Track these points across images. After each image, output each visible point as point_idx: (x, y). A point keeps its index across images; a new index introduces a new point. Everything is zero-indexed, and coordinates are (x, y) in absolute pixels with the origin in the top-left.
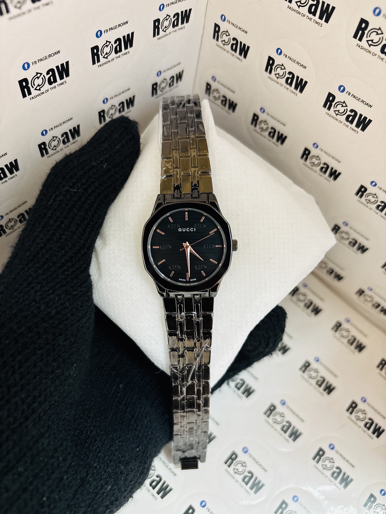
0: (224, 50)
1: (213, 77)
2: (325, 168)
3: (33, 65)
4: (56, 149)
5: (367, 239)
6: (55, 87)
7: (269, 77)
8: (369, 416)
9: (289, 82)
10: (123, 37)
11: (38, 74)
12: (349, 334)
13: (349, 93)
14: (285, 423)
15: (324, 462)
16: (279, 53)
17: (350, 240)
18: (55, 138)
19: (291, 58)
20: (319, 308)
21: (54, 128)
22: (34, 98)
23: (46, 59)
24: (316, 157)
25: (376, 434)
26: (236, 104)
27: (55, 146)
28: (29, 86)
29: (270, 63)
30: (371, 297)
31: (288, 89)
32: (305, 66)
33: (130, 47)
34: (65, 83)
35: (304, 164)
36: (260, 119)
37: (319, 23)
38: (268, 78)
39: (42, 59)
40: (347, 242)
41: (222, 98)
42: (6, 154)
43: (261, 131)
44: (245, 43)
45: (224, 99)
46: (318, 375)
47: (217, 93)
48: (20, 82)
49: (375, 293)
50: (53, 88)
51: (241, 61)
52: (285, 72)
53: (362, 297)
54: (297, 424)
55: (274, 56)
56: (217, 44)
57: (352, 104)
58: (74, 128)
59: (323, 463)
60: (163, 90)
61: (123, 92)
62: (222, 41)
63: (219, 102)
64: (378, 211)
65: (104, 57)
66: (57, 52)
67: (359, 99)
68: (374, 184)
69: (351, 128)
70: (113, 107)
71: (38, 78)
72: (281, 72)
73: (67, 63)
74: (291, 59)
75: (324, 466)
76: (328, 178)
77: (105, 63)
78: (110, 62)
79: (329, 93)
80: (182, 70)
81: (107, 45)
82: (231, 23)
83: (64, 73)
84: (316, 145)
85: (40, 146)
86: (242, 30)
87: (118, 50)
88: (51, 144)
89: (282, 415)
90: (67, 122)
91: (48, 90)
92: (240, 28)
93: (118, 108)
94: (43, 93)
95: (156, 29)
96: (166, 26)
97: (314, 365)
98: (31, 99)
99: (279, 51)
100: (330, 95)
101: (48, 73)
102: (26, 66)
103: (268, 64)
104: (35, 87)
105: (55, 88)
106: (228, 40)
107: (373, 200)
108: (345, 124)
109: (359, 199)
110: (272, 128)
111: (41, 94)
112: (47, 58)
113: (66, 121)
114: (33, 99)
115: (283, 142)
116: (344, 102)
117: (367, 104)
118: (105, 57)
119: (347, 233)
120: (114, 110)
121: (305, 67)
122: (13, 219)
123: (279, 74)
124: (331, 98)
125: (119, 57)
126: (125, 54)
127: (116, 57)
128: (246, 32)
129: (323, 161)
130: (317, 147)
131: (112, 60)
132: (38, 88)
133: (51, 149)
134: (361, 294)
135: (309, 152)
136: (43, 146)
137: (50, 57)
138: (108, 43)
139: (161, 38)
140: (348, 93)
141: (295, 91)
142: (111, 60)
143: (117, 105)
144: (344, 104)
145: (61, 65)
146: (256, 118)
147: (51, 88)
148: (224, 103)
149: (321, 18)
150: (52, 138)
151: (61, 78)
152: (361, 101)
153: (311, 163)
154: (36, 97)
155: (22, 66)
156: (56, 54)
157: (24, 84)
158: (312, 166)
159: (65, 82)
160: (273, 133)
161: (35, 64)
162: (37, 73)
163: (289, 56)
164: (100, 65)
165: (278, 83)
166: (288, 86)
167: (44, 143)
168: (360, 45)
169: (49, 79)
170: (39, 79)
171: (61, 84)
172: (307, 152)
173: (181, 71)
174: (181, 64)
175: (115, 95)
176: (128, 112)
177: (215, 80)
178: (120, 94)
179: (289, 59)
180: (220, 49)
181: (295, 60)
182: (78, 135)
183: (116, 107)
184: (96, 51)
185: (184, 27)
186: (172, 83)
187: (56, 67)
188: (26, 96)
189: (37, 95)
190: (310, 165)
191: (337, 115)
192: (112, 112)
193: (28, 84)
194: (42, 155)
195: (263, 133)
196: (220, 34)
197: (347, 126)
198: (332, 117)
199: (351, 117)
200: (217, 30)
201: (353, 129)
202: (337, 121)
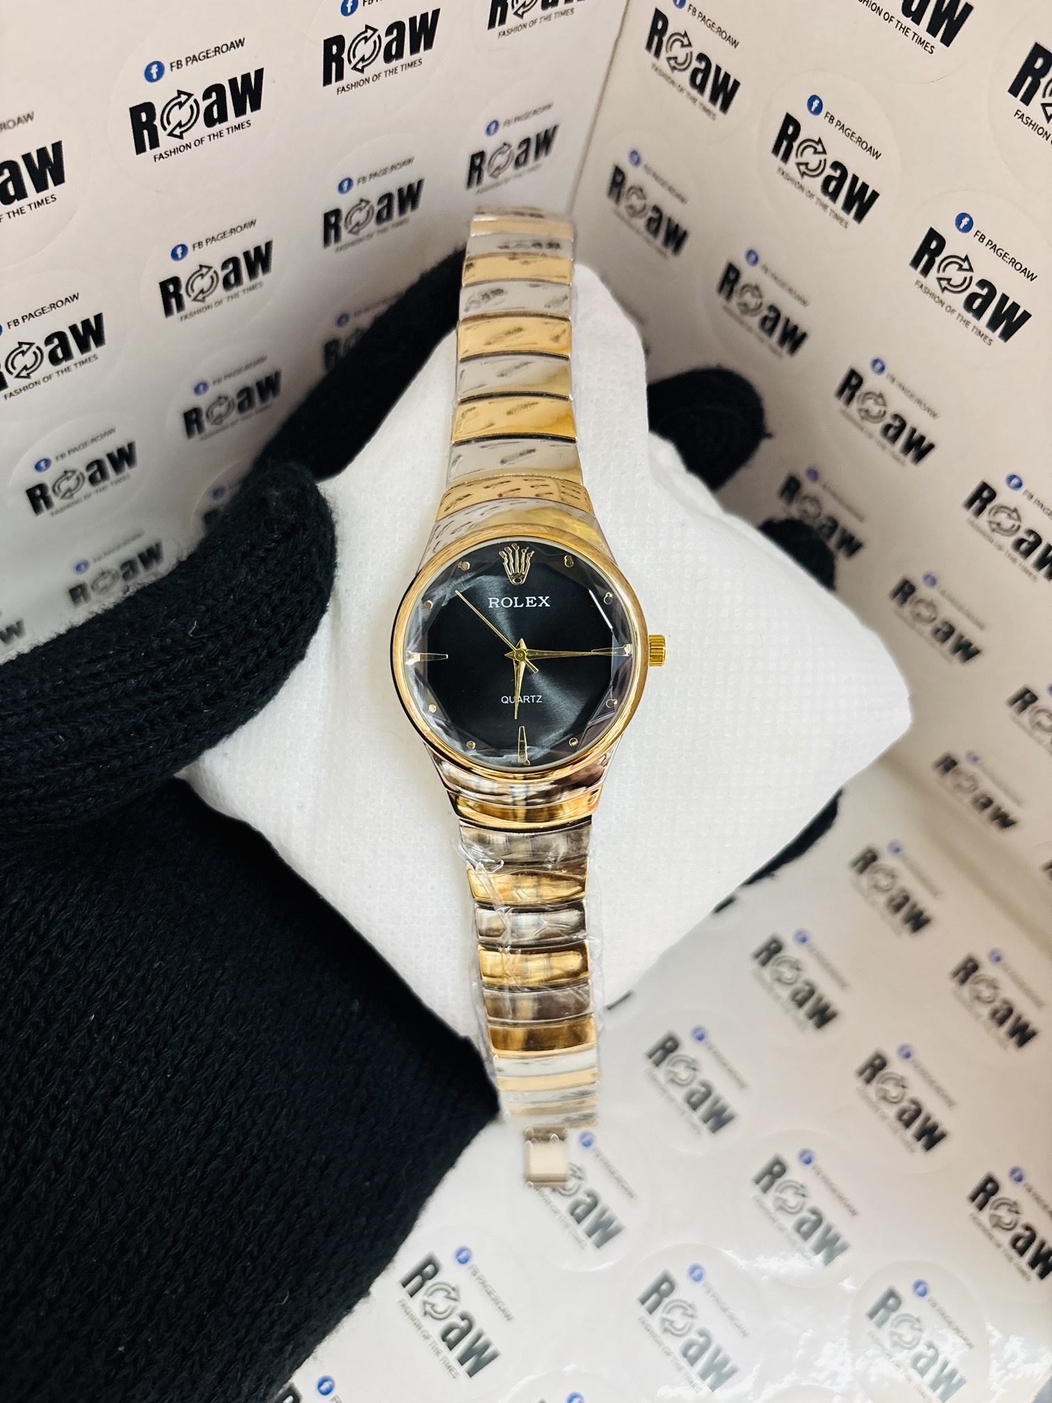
0: (673, 82)
1: (634, 153)
2: (895, 428)
3: (172, 71)
4: (204, 298)
5: (981, 626)
6: (220, 134)
7: (780, 169)
9: (831, 189)
10: (410, 19)
11: (182, 96)
13: (982, 235)
16: (813, 109)
17: (937, 623)
18: (205, 270)
19: (843, 125)
21: (204, 243)
22: (164, 156)
23: (207, 56)
24: (875, 397)
26: (685, 234)
27: (202, 291)
28: (155, 123)
29: (789, 132)
30: (972, 778)
31: (825, 207)
33: (426, 48)
34: (246, 125)
36: (744, 280)
37: (927, 43)
38: (779, 171)
39: (197, 56)
40: (928, 629)
41: (650, 214)
42: (77, 298)
43: (743, 312)
44: (729, 72)
45: (655, 216)
47: (639, 198)
48: (135, 112)
49: (984, 771)
50: (214, 136)
51: (714, 119)
52: (825, 160)
53: (949, 777)
54: (726, 1092)
55: (802, 115)
56: (654, 65)
57: (987, 267)
58: (257, 249)
60: (499, 174)
61: (393, 167)
62: (669, 59)
63: (641, 223)
64: (1016, 555)
65: (354, 68)
66: (238, 42)
67: (1004, 256)
68: (1015, 482)
69: (975, 329)
70: (363, 204)
71: (181, 105)
72: (813, 160)
73: (260, 73)
74: (845, 129)
76: (901, 456)
77: (357, 84)
78: (369, 82)
79: (931, 229)
80: (554, 125)
81: (366, 37)
82: (697, 13)
83: (248, 98)
84: (879, 365)
85: (163, 285)
86: (726, 37)
87: (394, 52)
88: (193, 282)
90: (241, 230)
91: (202, 141)
92: (720, 31)
93: (377, 208)
94: (188, 146)
95: (499, 9)
96: (525, 3)
97: (791, 949)
98: (155, 158)
99: (816, 103)
100: (932, 235)
101: (207, 95)
102: (154, 70)
103: (783, 135)
104: (169, 128)
105: (221, 136)
106: (685, 57)
107: (1008, 523)
108: (960, 317)
109: (973, 518)
110: (772, 308)
111: (182, 149)
112: (209, 55)
113: (239, 229)
114: (161, 159)
115: (794, 349)
116: (967, 258)
117: (1023, 271)
118: (357, 67)
119: (931, 605)
120: (364, 214)
121: (877, 155)
122: (74, 472)
123: (806, 164)
124: (934, 245)
125: (395, 71)
126: (412, 65)
127: (386, 72)
128: (735, 43)
129: (893, 408)
130: (883, 369)
131: (375, 77)
132: (177, 132)
133: (192, 298)
134: (947, 770)
135: (861, 382)
136: (171, 288)
137: (217, 53)
138: (369, 30)
139: (510, 31)
140: (980, 235)
141: (842, 214)
142: (373, 77)
143: (374, 201)
144: (966, 262)
145: (243, 76)
146: (732, 276)
147: (209, 136)
148: (654, 226)
149: (932, 30)
150: (198, 268)
151: (240, 111)
152: (1009, 261)
153: (860, 410)
154: (169, 154)
155: (145, 68)
156: (234, 47)
157: (144, 117)
158: (863, 418)
159: (247, 123)
160: (772, 320)
161: (178, 68)
162: (180, 93)
163: (838, 121)
164: (343, 88)
165: (801, 188)
166: (826, 200)
167: (175, 281)
168: (1023, 115)
170: (182, 109)
171: (237, 126)
173: (550, 125)
174: (553, 108)
175: (372, 171)
176: (400, 223)
177: (637, 162)
178: (385, 172)
179: (838, 127)
180: (662, 79)
181: (853, 132)
182: (266, 268)
183: (370, 204)
184: (337, 50)
185: (572, 10)
186: (522, 159)
187: (230, 81)
188: (144, 150)
189: (172, 150)
190: (857, 417)
191: (944, 289)
192: (359, 216)
193: (154, 119)
194: (168, 311)
195: (746, 318)
196: (665, 39)
197: (964, 321)
198: (931, 294)
199: (979, 301)
200: (659, 28)
201: (981, 333)
202: (942, 306)
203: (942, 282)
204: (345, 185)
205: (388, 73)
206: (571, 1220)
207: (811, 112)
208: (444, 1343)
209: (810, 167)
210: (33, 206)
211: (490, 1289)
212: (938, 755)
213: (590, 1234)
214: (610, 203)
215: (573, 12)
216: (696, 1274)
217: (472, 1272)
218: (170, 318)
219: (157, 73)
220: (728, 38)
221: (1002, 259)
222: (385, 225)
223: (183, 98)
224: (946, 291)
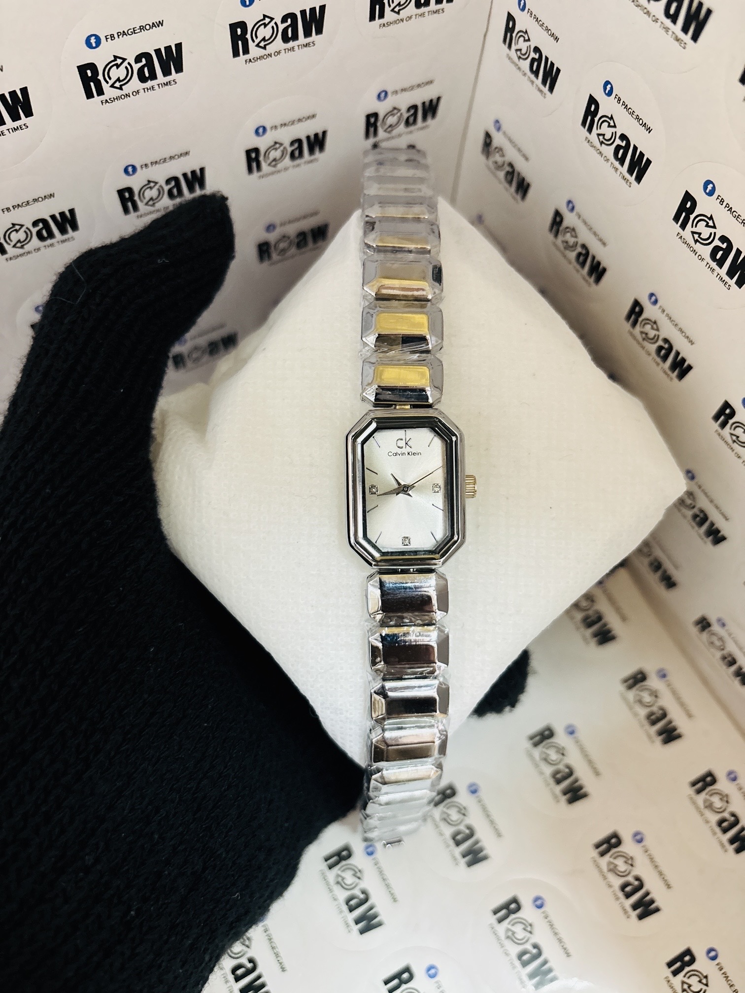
0: (519, 68)
1: (497, 122)
2: (665, 350)
3: (107, 41)
4: (154, 204)
5: (727, 519)
6: (153, 88)
7: (587, 138)
8: (636, 872)
9: (620, 156)
10: (301, 11)
11: (118, 59)
12: (656, 702)
13: (722, 199)
14: (462, 827)
15: (513, 925)
16: (607, 92)
17: (696, 510)
18: (152, 184)
19: (627, 106)
20: (613, 632)
21: (150, 165)
22: (109, 101)
23: (134, 32)
24: (652, 324)
25: (638, 911)
26: (528, 185)
27: (151, 199)
28: (99, 78)
29: (592, 109)
31: (616, 169)
32: (650, 127)
33: (317, 34)
34: (173, 83)
35: (631, 334)
36: (565, 223)
37: (682, 40)
38: (586, 140)
39: (126, 32)
41: (507, 168)
42: (53, 196)
43: (566, 248)
44: (553, 62)
45: (510, 170)
46: (561, 761)
47: (500, 156)
48: (82, 69)
49: (729, 634)
50: (148, 89)
51: (545, 97)
52: (616, 132)
53: (705, 635)
54: (485, 837)
55: (600, 97)
56: (508, 55)
57: (726, 225)
58: (194, 172)
59: (510, 927)
60: (392, 130)
61: (300, 120)
62: (517, 50)
63: (502, 175)
65: (258, 45)
66: (158, 23)
67: (738, 217)
69: (719, 276)
70: (277, 146)
71: (118, 66)
72: (608, 132)
73: (179, 46)
74: (628, 108)
75: (510, 934)
76: (669, 372)
77: (261, 58)
78: (271, 57)
79: (687, 192)
80: (437, 96)
81: (265, 23)
82: (533, 16)
83: (172, 64)
84: (653, 298)
85: (120, 193)
87: (290, 35)
88: (144, 192)
89: (463, 812)
90: (179, 157)
91: (138, 92)
92: (548, 30)
93: (290, 149)
94: (127, 95)
95: (377, 7)
96: (400, 3)
97: (560, 738)
98: (102, 103)
99: (609, 87)
100: (688, 196)
101: (138, 60)
102: (93, 40)
103: (588, 112)
104: (111, 82)
105: (154, 90)
106: (526, 49)
107: (743, 437)
108: (708, 265)
109: (719, 430)
110: (584, 246)
111: (123, 97)
112: (136, 32)
113: (177, 157)
114: (107, 103)
115: (598, 280)
116: (711, 218)
118: (260, 45)
120: (278, 153)
121: (649, 130)
123: (604, 135)
124: (689, 205)
125: (293, 49)
126: (306, 45)
127: (285, 50)
129: (663, 334)
130: (656, 302)
132: (117, 85)
133: (144, 203)
135: (641, 311)
136: (127, 195)
137: (142, 30)
138: (266, 19)
139: (389, 24)
140: (720, 198)
141: (627, 176)
142: (275, 53)
143: (287, 144)
144: (711, 221)
145: (165, 48)
146: (558, 219)
147: (144, 89)
148: (510, 177)
149: (685, 30)
150: (147, 182)
152: (741, 222)
153: (642, 333)
154: (113, 100)
155: (85, 39)
156: (155, 26)
157: (89, 73)
158: (644, 339)
159: (173, 81)
160: (584, 256)
161: (112, 40)
162: (116, 57)
163: (624, 102)
164: (251, 60)
165: (601, 154)
166: (616, 164)
167: (130, 190)
169: (141, 71)
170: (119, 69)
171: (165, 83)
172: (637, 309)
173: (434, 97)
174: (435, 83)
175: (282, 122)
176: (311, 162)
177: (499, 129)
178: (293, 123)
179: (623, 107)
180: (512, 66)
181: (633, 111)
182: (202, 186)
183: (284, 146)
184: (241, 31)
185: (443, 10)
186: (411, 119)
187: (155, 51)
188: (93, 97)
189: (115, 98)
190: (640, 337)
191: (696, 241)
192: (275, 155)
193: (98, 75)
194: (126, 211)
195: (568, 253)
196: (514, 35)
197: (711, 269)
198: (688, 245)
199: (721, 253)
200: (511, 25)
201: (723, 280)
202: (695, 254)
203: (694, 235)
204: (260, 131)
205: (287, 50)
206: (345, 908)
208: (233, 976)
209: (606, 137)
210: (11, 130)
211: (275, 945)
212: (697, 616)
213: (357, 922)
214: (482, 158)
215: (444, 11)
216: (432, 972)
217: (264, 930)
218: (128, 216)
219: (95, 42)
220: (552, 35)
221: (736, 219)
222: (298, 161)
223: (119, 61)
224: (698, 243)
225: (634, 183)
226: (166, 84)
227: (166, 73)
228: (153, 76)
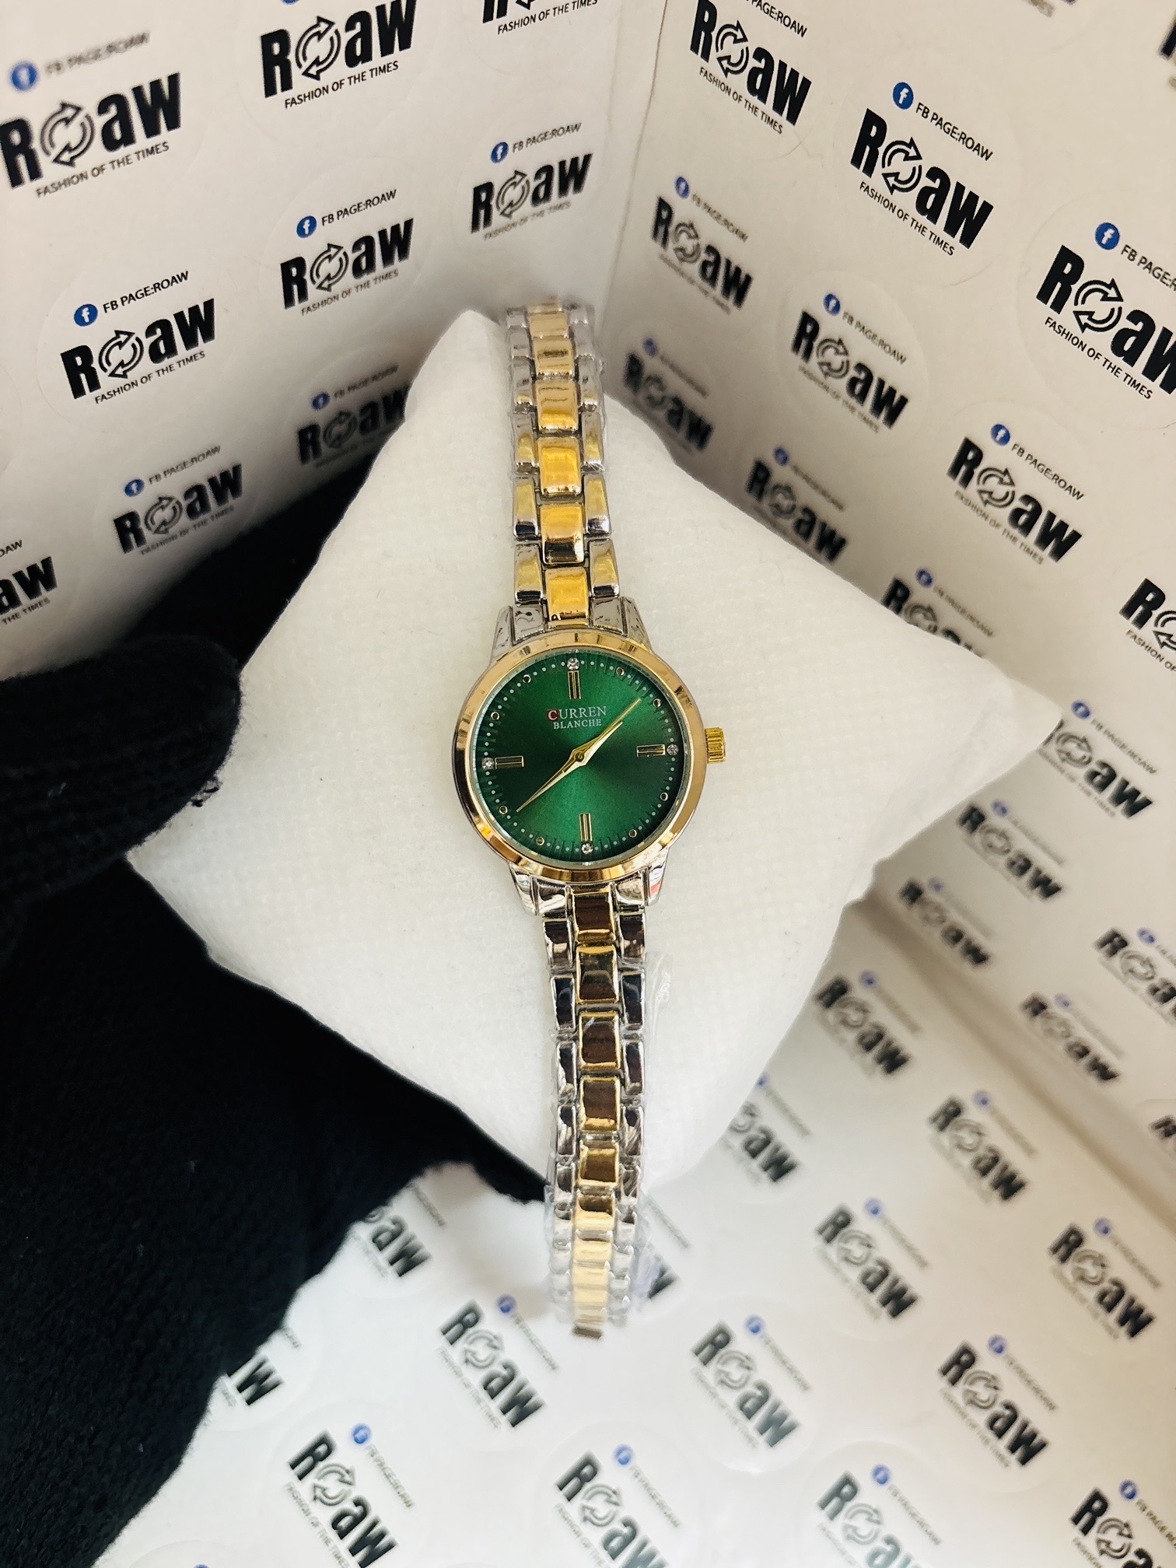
0: (725, 89)
1: (681, 181)
2: (1028, 514)
4: (125, 372)
5: (1150, 770)
6: (127, 160)
7: (862, 184)
9: (929, 205)
11: (68, 109)
16: (901, 101)
18: (123, 338)
19: (941, 119)
21: (119, 303)
23: (97, 57)
24: (1000, 475)
26: (748, 279)
27: (121, 364)
28: (33, 146)
29: (872, 135)
30: (1147, 962)
31: (923, 229)
34: (162, 148)
36: (824, 334)
38: (863, 188)
39: (84, 56)
40: (1082, 772)
41: (704, 256)
43: (826, 374)
47: (690, 237)
49: (1164, 952)
52: (920, 167)
55: (887, 111)
57: (1140, 293)
58: (194, 311)
60: (513, 212)
61: (369, 203)
62: (720, 59)
66: (140, 37)
67: (1163, 276)
69: (1128, 379)
70: (333, 251)
71: (67, 121)
72: (904, 168)
73: (174, 80)
74: (943, 124)
76: (1037, 550)
77: (312, 95)
78: (328, 92)
79: (1063, 248)
80: (585, 153)
83: (161, 113)
84: (1002, 433)
85: (68, 358)
86: (790, 23)
88: (109, 352)
90: (169, 285)
91: (103, 169)
92: (782, 17)
93: (352, 257)
98: (38, 193)
99: (904, 93)
100: (1066, 255)
101: (102, 109)
102: (24, 74)
103: (864, 139)
104: (54, 153)
105: (129, 163)
106: (740, 55)
108: (1108, 363)
109: (1135, 629)
110: (860, 367)
111: (75, 179)
112: (100, 56)
113: (166, 284)
114: (48, 194)
116: (1113, 285)
119: (1084, 742)
120: (336, 261)
121: (986, 155)
123: (896, 175)
124: (1068, 269)
129: (1022, 489)
130: (1006, 439)
132: (66, 157)
133: (109, 373)
134: (1113, 952)
135: (979, 456)
136: (78, 361)
137: (112, 53)
139: (512, 25)
140: (1130, 250)
141: (946, 237)
143: (347, 247)
144: (1113, 289)
146: (809, 328)
148: (710, 271)
150: (114, 335)
152: (1170, 283)
153: (981, 492)
154: (57, 186)
155: (10, 72)
156: (135, 43)
157: (16, 138)
158: (985, 502)
160: (863, 382)
161: (58, 72)
162: (64, 106)
163: (935, 114)
164: (293, 99)
166: (923, 220)
167: (84, 351)
169: (107, 129)
172: (971, 455)
173: (578, 153)
174: (582, 128)
175: (341, 207)
176: (387, 276)
177: (685, 192)
178: (358, 207)
179: (935, 122)
180: (713, 86)
181: (955, 127)
182: (208, 335)
183: (343, 251)
184: (280, 49)
186: (542, 191)
187: (134, 90)
188: (21, 181)
189: (61, 182)
190: (977, 500)
191: (1084, 327)
192: (329, 267)
193: (31, 140)
195: (831, 381)
196: (714, 34)
197: (1113, 369)
198: (1067, 335)
199: (1132, 340)
200: (706, 19)
201: (1136, 384)
202: (1083, 349)
203: (1081, 317)
204: (306, 227)
205: (353, 79)
207: (898, 104)
209: (901, 178)
212: (1102, 932)
214: (654, 246)
218: (82, 399)
219: (28, 78)
220: (793, 25)
221: (1162, 281)
222: (366, 278)
223: (69, 113)
224: (1087, 329)
225: (960, 247)
226: (151, 151)
227: (152, 130)
228: (128, 138)
